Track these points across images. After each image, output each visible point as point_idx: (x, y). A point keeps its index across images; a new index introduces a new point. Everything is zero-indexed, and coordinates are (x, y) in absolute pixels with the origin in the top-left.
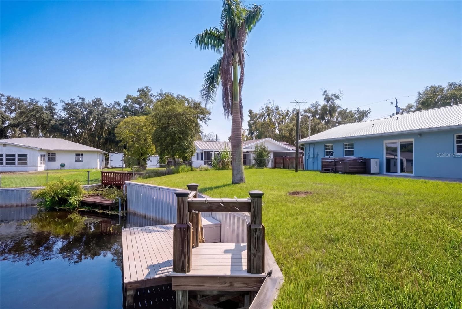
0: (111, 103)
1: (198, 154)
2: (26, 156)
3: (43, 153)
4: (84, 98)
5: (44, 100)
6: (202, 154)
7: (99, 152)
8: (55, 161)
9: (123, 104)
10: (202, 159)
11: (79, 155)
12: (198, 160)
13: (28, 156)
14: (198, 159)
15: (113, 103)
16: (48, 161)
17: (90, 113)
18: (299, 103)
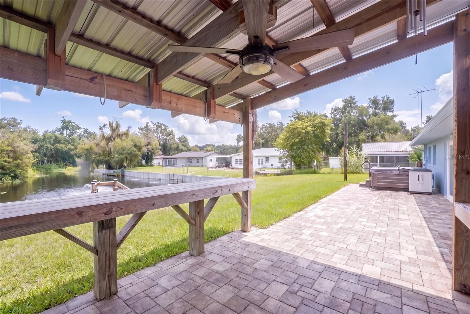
3: (261, 158)
8: (268, 162)
16: (265, 162)
18: (421, 92)
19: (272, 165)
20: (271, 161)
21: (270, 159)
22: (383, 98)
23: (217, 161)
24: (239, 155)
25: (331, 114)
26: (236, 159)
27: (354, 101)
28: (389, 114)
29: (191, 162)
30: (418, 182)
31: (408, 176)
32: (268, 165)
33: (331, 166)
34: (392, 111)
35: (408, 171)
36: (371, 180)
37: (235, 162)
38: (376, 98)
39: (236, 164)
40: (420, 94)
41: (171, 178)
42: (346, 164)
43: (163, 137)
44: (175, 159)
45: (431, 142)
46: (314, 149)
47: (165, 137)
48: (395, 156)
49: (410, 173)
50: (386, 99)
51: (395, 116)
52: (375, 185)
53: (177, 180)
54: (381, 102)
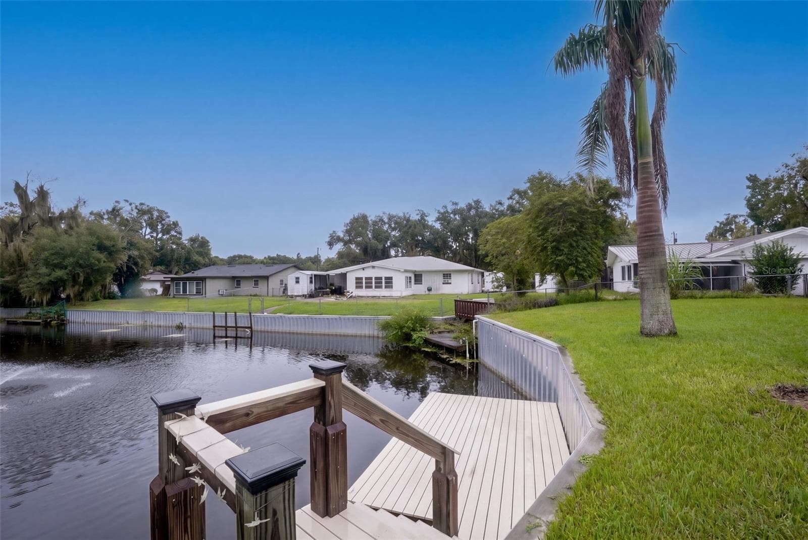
0: (491, 206)
1: (623, 268)
2: (391, 278)
3: (409, 275)
4: (457, 202)
5: (418, 212)
6: (629, 267)
7: (472, 271)
8: (422, 284)
9: (507, 203)
10: (629, 278)
11: (447, 275)
12: (623, 280)
13: (393, 279)
14: (623, 278)
15: (494, 203)
16: (415, 284)
17: (464, 220)
19: (429, 289)
20: (427, 281)
21: (424, 278)
23: (311, 282)
24: (363, 269)
26: (357, 279)
29: (238, 284)
32: (421, 289)
37: (354, 285)
39: (357, 287)
41: (216, 325)
43: (155, 235)
44: (203, 279)
47: (160, 235)
53: (236, 327)
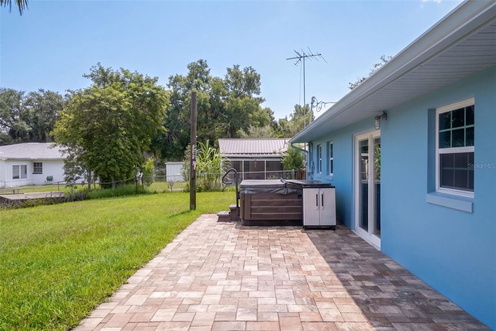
3: (20, 164)
8: (42, 173)
16: (34, 173)
18: (304, 57)
19: (50, 179)
20: (47, 170)
21: (44, 167)
22: (246, 70)
25: (169, 86)
27: (207, 69)
28: (254, 96)
30: (317, 207)
31: (301, 196)
32: (41, 178)
33: (168, 179)
34: (258, 93)
35: (300, 187)
36: (239, 206)
38: (236, 67)
40: (302, 59)
42: (192, 176)
45: (320, 138)
46: (135, 147)
48: (265, 160)
49: (305, 191)
50: (249, 72)
51: (261, 100)
52: (247, 217)
54: (244, 77)
